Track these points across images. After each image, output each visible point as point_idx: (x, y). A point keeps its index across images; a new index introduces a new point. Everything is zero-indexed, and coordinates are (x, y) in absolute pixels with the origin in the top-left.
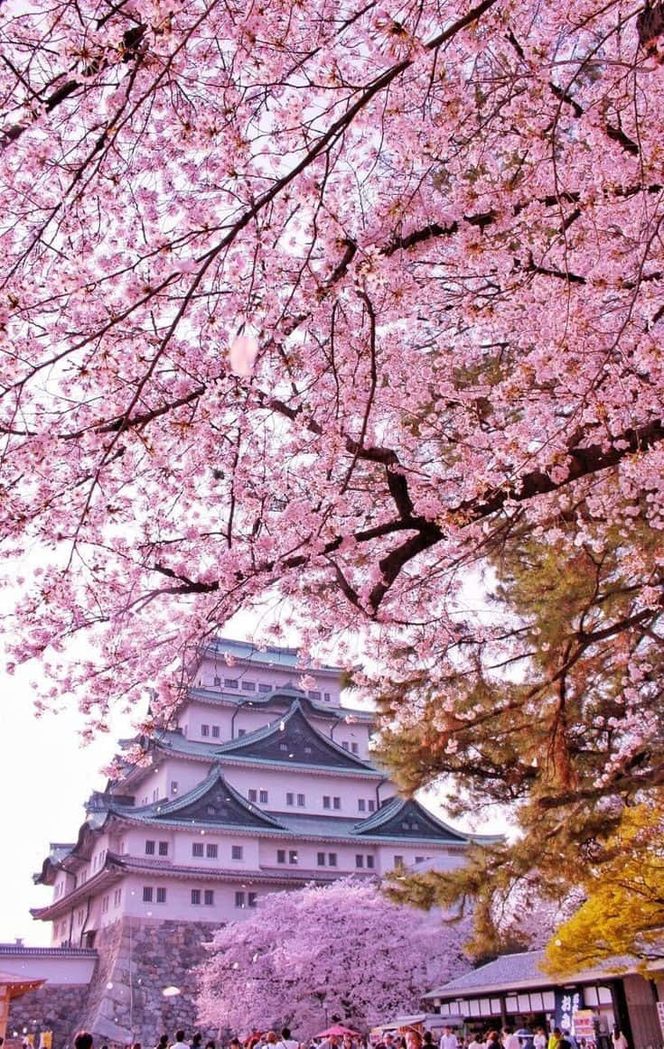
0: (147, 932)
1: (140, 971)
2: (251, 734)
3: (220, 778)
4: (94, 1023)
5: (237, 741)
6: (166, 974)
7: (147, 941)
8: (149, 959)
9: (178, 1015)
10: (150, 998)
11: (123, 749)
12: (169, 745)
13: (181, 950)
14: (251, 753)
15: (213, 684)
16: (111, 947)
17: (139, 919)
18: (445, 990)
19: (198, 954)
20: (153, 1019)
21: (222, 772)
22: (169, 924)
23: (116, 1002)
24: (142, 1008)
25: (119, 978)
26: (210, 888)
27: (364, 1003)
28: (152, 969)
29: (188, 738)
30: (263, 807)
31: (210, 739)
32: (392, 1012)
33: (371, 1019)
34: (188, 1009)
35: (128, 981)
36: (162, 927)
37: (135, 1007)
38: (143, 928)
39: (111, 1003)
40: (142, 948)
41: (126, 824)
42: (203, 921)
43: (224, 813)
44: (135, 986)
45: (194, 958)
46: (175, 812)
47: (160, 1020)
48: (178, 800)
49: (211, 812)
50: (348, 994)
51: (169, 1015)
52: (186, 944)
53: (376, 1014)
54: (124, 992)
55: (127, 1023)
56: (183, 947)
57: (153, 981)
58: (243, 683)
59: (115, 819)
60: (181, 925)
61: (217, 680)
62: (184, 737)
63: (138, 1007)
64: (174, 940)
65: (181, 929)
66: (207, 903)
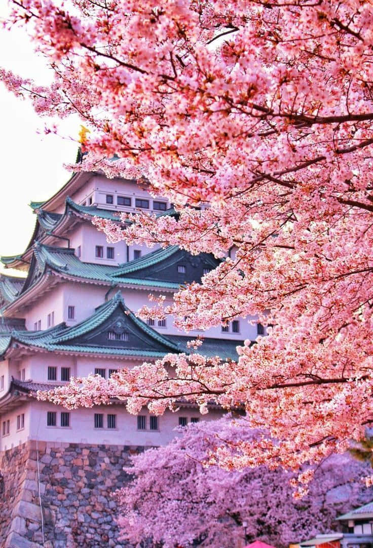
0: (53, 454)
1: (48, 491)
2: (148, 256)
3: (120, 303)
4: (8, 540)
5: (133, 263)
6: (73, 494)
7: (53, 464)
8: (56, 480)
9: (87, 531)
10: (59, 516)
11: (6, 267)
12: (66, 269)
13: (86, 471)
14: (150, 276)
15: (105, 201)
16: (17, 469)
17: (45, 443)
18: (359, 513)
19: (104, 475)
20: (63, 535)
21: (122, 297)
22: (73, 447)
23: (27, 520)
24: (53, 526)
25: (29, 498)
26: (112, 412)
27: (280, 522)
28: (61, 490)
29: (82, 259)
30: (162, 331)
31: (105, 261)
32: (305, 531)
33: (287, 536)
34: (96, 525)
35: (37, 501)
36: (67, 450)
37: (46, 524)
38: (48, 451)
39: (23, 521)
40: (48, 469)
41: (28, 350)
42: (105, 443)
43: (125, 338)
44: (45, 506)
45: (99, 479)
46: (75, 338)
47: (70, 536)
48: (78, 326)
49: (112, 337)
50: (265, 515)
51: (79, 532)
52: (90, 465)
53: (290, 532)
54: (34, 511)
55: (40, 539)
56: (88, 468)
57: (61, 501)
58: (137, 200)
59: (17, 346)
60: (86, 448)
61: (110, 199)
62: (77, 259)
63: (49, 524)
64: (79, 463)
65: (86, 452)
66: (109, 426)
